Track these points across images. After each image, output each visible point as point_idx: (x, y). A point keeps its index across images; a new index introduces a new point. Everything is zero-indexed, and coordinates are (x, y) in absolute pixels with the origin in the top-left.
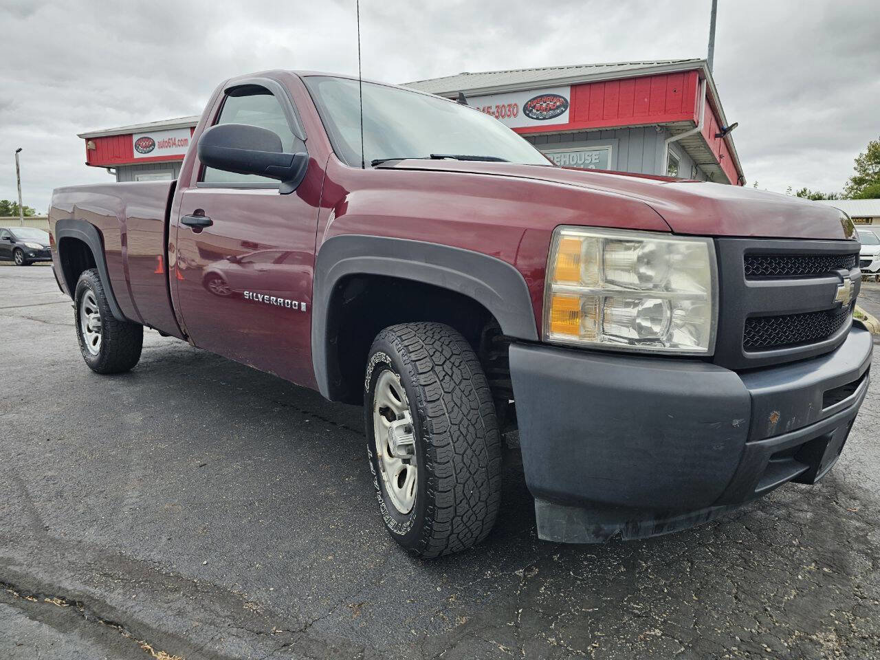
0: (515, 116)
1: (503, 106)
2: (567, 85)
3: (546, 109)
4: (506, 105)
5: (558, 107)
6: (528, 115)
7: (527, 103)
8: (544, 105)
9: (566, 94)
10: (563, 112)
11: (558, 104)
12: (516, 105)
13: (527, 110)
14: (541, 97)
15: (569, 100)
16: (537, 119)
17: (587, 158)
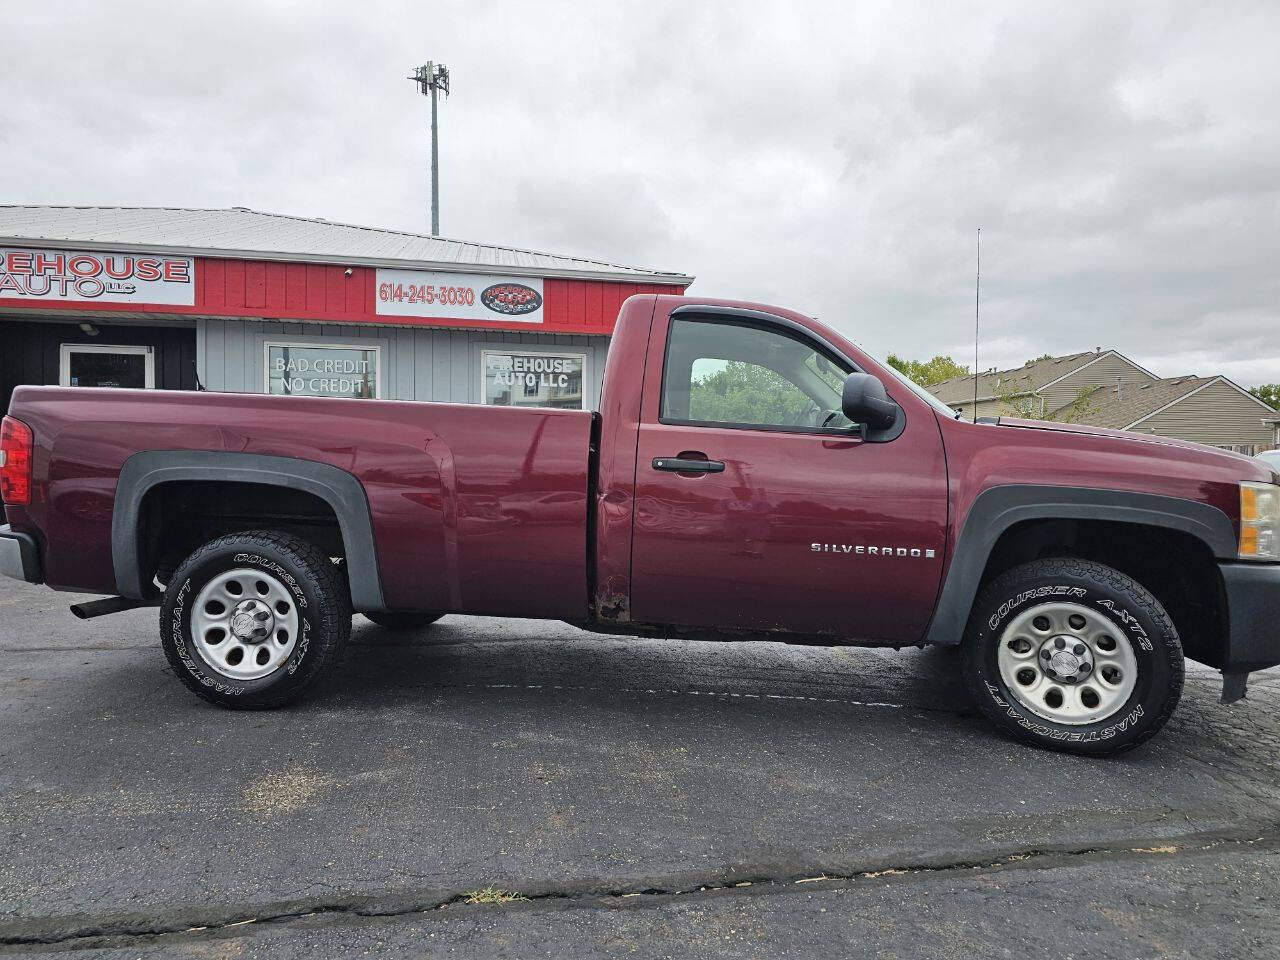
0: (470, 304)
1: (452, 289)
2: (540, 277)
3: (513, 302)
4: (455, 287)
5: (529, 302)
6: (488, 306)
7: (486, 290)
8: (510, 296)
9: (538, 287)
10: (534, 309)
11: (528, 297)
12: (469, 289)
13: (487, 298)
14: (506, 285)
15: (542, 294)
16: (501, 312)
17: (557, 366)
